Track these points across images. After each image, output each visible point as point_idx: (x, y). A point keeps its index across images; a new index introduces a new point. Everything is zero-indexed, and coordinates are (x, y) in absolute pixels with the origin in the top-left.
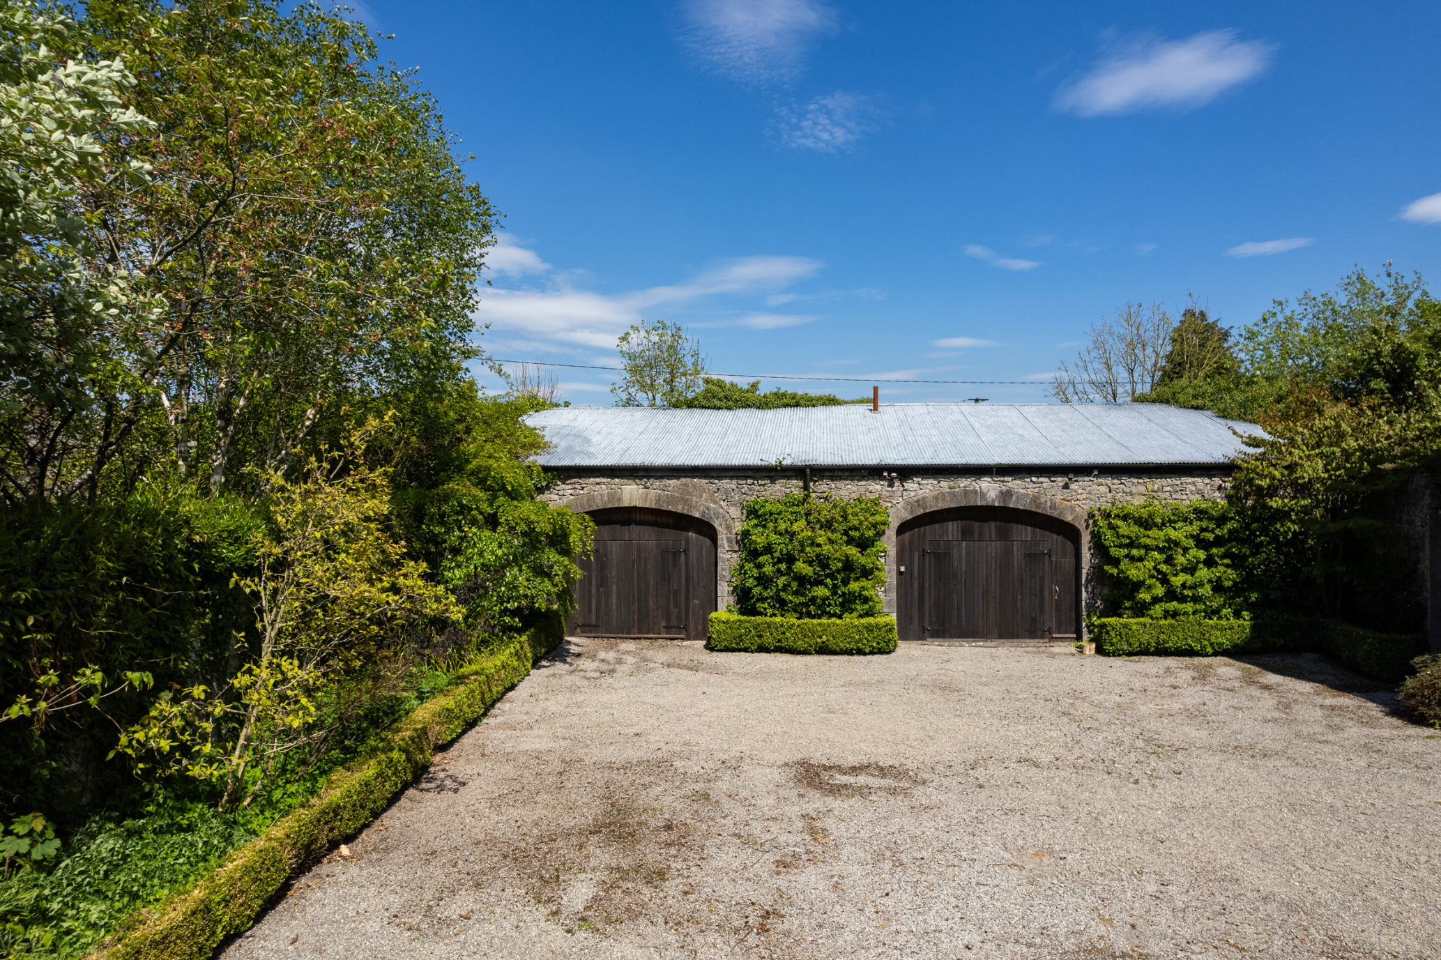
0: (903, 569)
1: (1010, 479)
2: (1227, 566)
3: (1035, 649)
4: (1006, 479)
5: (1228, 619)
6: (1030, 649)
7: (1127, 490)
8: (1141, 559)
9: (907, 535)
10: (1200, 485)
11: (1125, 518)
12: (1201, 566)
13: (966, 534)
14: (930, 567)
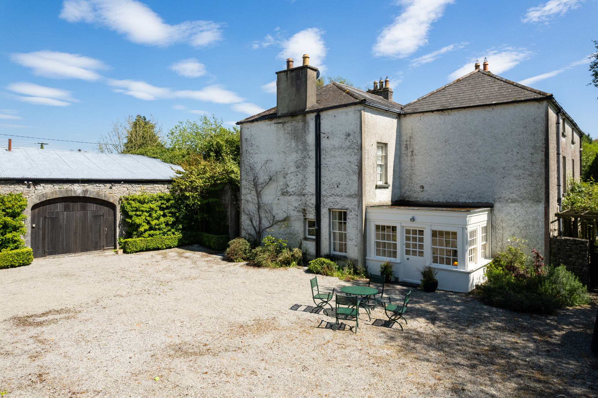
0: (34, 225)
1: (87, 185)
2: (170, 216)
3: (98, 255)
4: (85, 185)
5: (170, 235)
6: (95, 255)
7: (134, 189)
8: (140, 216)
9: (37, 210)
10: (160, 188)
11: (134, 200)
12: (161, 217)
13: (66, 209)
14: (48, 224)
